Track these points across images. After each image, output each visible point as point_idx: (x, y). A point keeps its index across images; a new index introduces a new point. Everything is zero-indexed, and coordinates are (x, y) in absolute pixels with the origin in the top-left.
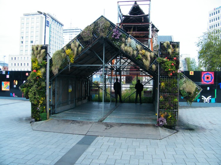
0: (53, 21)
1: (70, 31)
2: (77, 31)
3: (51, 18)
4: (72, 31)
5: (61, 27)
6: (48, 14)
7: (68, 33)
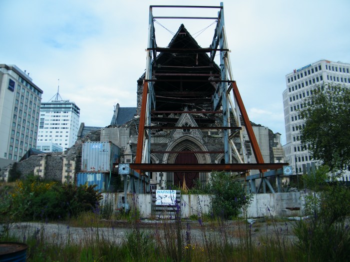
0: (22, 82)
1: (56, 106)
2: (67, 106)
3: (20, 76)
4: (58, 106)
5: (38, 94)
6: (13, 67)
7: (51, 110)
